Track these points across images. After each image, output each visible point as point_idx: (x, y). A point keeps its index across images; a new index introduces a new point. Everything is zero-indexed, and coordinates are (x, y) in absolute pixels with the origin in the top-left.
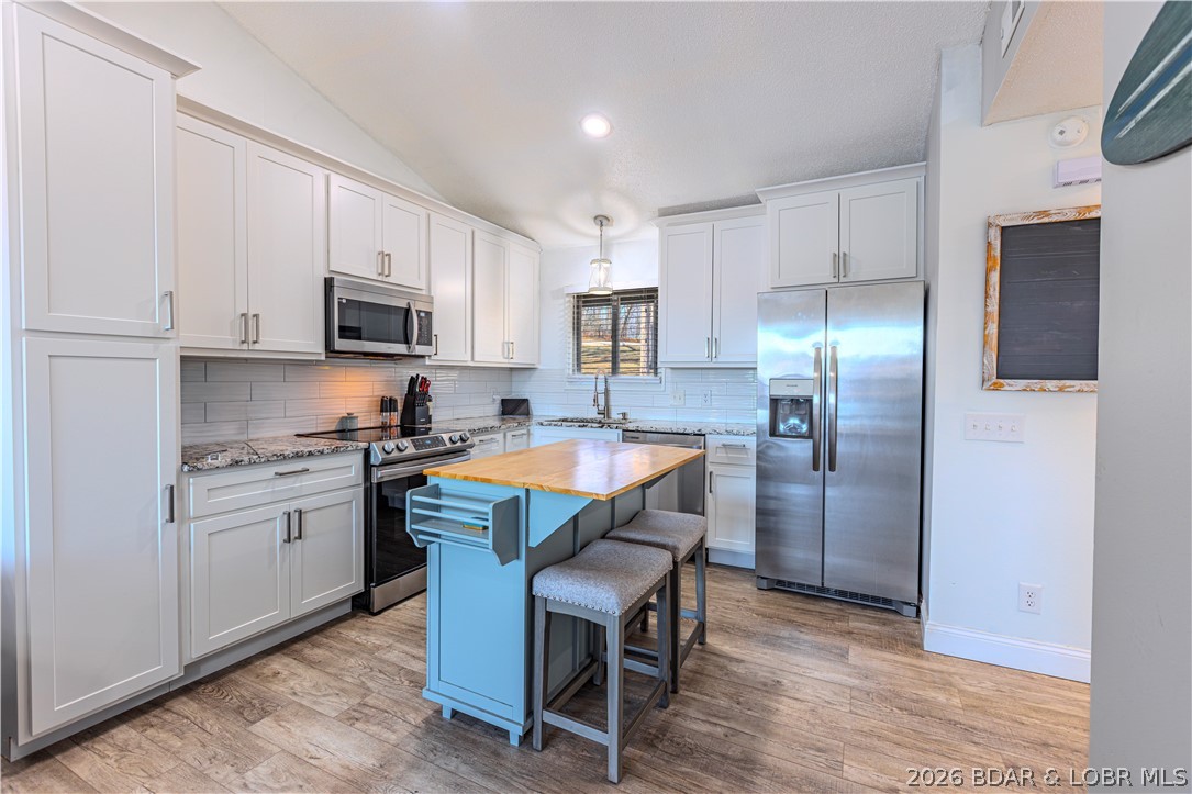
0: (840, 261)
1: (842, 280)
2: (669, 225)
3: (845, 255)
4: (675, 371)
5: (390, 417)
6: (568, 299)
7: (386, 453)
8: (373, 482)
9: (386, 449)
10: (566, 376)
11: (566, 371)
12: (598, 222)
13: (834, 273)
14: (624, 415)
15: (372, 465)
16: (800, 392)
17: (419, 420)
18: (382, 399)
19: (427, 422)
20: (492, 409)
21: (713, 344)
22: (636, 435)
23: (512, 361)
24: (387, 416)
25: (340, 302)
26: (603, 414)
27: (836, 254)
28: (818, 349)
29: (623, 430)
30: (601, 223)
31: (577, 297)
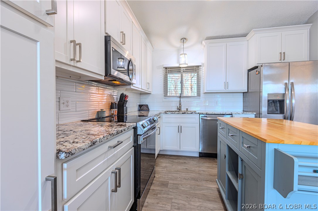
0: (283, 55)
1: (283, 61)
2: (210, 43)
3: (284, 53)
4: (205, 94)
5: (115, 111)
6: (164, 69)
7: (144, 127)
8: (139, 143)
9: (144, 126)
10: (163, 96)
11: (163, 94)
12: (182, 40)
13: (280, 59)
14: (187, 109)
15: (138, 135)
16: (280, 98)
17: (125, 112)
18: (112, 103)
19: (127, 113)
20: (137, 108)
21: (226, 84)
22: (206, 115)
23: (148, 90)
24: (114, 111)
25: (112, 50)
26: (179, 109)
27: (281, 53)
28: (286, 84)
29: (200, 114)
30: (184, 41)
31: (166, 68)
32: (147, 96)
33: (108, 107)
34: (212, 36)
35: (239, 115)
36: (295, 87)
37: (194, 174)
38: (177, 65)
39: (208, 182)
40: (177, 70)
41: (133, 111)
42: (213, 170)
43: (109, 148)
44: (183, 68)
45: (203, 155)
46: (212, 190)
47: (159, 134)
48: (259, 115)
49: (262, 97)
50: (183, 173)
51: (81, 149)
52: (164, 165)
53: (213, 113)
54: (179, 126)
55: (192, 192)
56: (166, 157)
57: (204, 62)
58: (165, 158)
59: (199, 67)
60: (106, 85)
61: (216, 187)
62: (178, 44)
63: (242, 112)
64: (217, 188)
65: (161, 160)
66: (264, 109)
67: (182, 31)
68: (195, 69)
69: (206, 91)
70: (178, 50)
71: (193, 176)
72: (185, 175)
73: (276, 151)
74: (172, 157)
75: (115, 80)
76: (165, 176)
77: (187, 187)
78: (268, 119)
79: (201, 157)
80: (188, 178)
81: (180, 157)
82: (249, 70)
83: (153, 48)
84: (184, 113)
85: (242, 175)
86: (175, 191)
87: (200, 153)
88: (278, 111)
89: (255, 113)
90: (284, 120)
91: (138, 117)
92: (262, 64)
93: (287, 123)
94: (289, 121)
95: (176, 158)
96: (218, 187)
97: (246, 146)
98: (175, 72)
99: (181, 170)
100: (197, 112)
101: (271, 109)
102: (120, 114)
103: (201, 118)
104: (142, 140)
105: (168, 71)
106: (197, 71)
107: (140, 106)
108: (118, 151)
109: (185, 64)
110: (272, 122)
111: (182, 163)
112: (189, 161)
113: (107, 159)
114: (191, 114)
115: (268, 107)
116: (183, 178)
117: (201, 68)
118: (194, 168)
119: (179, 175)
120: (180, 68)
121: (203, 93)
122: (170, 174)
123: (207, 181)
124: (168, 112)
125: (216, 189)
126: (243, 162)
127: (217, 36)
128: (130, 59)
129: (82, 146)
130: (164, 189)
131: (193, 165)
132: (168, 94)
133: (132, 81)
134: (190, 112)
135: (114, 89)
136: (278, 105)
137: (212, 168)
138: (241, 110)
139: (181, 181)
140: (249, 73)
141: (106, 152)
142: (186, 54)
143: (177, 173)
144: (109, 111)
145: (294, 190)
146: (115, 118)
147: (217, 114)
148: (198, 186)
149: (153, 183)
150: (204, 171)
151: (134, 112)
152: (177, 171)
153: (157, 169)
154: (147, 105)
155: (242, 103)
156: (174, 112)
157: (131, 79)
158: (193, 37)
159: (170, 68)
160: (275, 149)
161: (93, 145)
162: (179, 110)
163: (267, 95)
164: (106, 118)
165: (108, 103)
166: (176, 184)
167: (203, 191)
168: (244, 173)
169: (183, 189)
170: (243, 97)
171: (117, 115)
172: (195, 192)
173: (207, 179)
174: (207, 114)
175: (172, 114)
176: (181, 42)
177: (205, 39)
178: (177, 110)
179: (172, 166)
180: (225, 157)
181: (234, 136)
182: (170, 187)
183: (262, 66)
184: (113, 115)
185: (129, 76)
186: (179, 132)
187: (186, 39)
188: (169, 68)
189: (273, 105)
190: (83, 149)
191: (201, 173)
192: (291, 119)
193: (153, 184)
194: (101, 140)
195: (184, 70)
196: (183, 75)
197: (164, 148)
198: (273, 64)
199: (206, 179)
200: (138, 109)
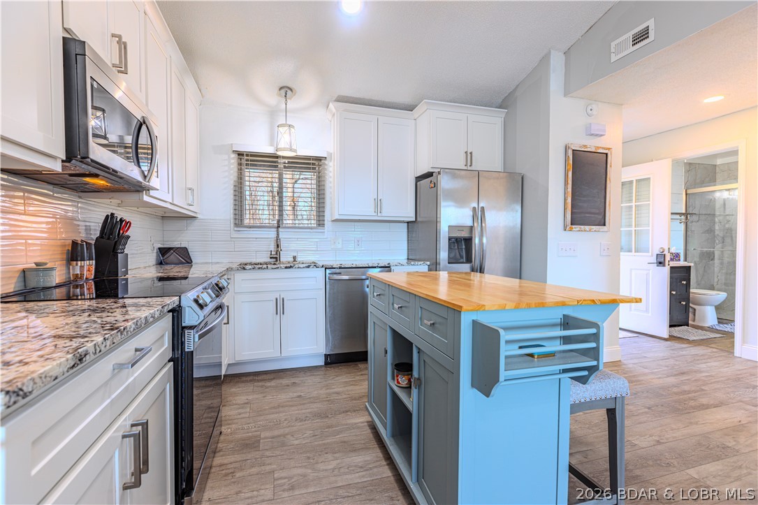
0: (469, 157)
2: (345, 110)
3: (471, 153)
4: (335, 223)
5: (87, 268)
6: (233, 156)
7: (201, 307)
8: (187, 350)
9: (201, 302)
10: (232, 225)
11: (232, 221)
12: (283, 92)
13: (465, 163)
14: (294, 258)
15: (184, 328)
16: (465, 234)
17: (121, 270)
18: (74, 244)
19: (126, 273)
20: (152, 258)
21: (378, 204)
22: (338, 271)
23: (191, 208)
24: (82, 267)
25: (92, 86)
26: (276, 258)
27: (466, 153)
28: (474, 208)
29: (326, 268)
30: (286, 94)
31: (240, 154)
32: (184, 222)
33: (59, 256)
34: (349, 95)
35: (403, 267)
36: (487, 214)
37: (319, 405)
38: (269, 150)
39: (349, 413)
40: (270, 161)
41: (142, 266)
42: (357, 387)
43: (114, 369)
44: (284, 157)
45: (334, 361)
46: (358, 428)
47: (228, 323)
48: (434, 266)
49: (440, 232)
50: (293, 408)
51: (48, 379)
52: (242, 399)
53: (354, 266)
54: (277, 299)
55: (316, 443)
56: (244, 379)
57: (332, 151)
58: (243, 382)
59: (321, 160)
60: (51, 187)
61: (366, 420)
62: (273, 99)
63: (406, 261)
64: (368, 422)
65: (233, 390)
66: (444, 255)
67: (283, 69)
68: (312, 164)
69: (337, 217)
70: (273, 113)
71: (316, 410)
72: (297, 412)
73: (475, 323)
74: (260, 378)
75: (96, 176)
76: (249, 424)
77: (305, 435)
78: (448, 273)
79: (329, 366)
80: (307, 417)
81: (282, 373)
82: (419, 179)
83: (203, 96)
84: (291, 267)
85: (419, 379)
86: (278, 453)
87: (326, 356)
88: (463, 258)
89: (428, 263)
90: (472, 273)
91: (156, 281)
92: (439, 170)
93: (476, 277)
94: (478, 274)
95: (272, 377)
96: (370, 419)
97: (429, 323)
98: (264, 166)
99: (288, 401)
100: (321, 264)
101: (452, 255)
102: (104, 274)
103: (329, 277)
104: (197, 339)
105: (244, 162)
106: (317, 168)
107: (163, 251)
108: (136, 375)
109: (291, 150)
110: (460, 278)
111: (288, 386)
112: (302, 379)
113: (109, 401)
114: (308, 269)
115: (449, 251)
116: (294, 418)
117: (326, 162)
118: (316, 392)
119: (284, 414)
120: (277, 157)
121: (330, 220)
122: (262, 418)
123: (347, 412)
124: (246, 264)
125: (366, 424)
126: (421, 354)
127: (360, 99)
128: (143, 117)
129: (50, 370)
130: (249, 456)
131: (312, 387)
132: (246, 222)
133: (148, 182)
134: (305, 265)
135: (80, 200)
136: (464, 247)
137: (354, 383)
138: (403, 257)
139: (289, 426)
140: (418, 183)
141: (106, 384)
142: (293, 127)
143: (277, 410)
144: (64, 268)
145: (500, 380)
146: (89, 289)
147: (361, 266)
148: (329, 427)
149: (218, 450)
150: (337, 393)
151: (145, 268)
152: (279, 406)
153: (226, 412)
154: (185, 249)
155: (406, 242)
156: (265, 266)
157: (145, 177)
158: (309, 90)
159: (252, 156)
160: (473, 320)
161: (78, 365)
162: (275, 260)
163: (447, 229)
164: (57, 290)
165: (59, 243)
166: (279, 436)
167: (341, 436)
168: (422, 375)
169: (296, 442)
170: (408, 232)
171: (95, 278)
172: (324, 442)
173: (346, 408)
174: (340, 268)
175: (260, 271)
176: (280, 95)
177: (334, 99)
178: (269, 260)
179: (264, 397)
180: (386, 352)
181: (403, 309)
182: (266, 448)
183: (439, 173)
184: (81, 277)
185: (139, 167)
186: (277, 314)
187: (291, 90)
188: (247, 155)
189: (456, 247)
190: (53, 378)
191: (332, 398)
192: (481, 270)
193: (220, 451)
194: (97, 347)
195: (285, 163)
196: (284, 176)
197: (238, 358)
198: (456, 171)
199: (344, 409)
200: (157, 259)
